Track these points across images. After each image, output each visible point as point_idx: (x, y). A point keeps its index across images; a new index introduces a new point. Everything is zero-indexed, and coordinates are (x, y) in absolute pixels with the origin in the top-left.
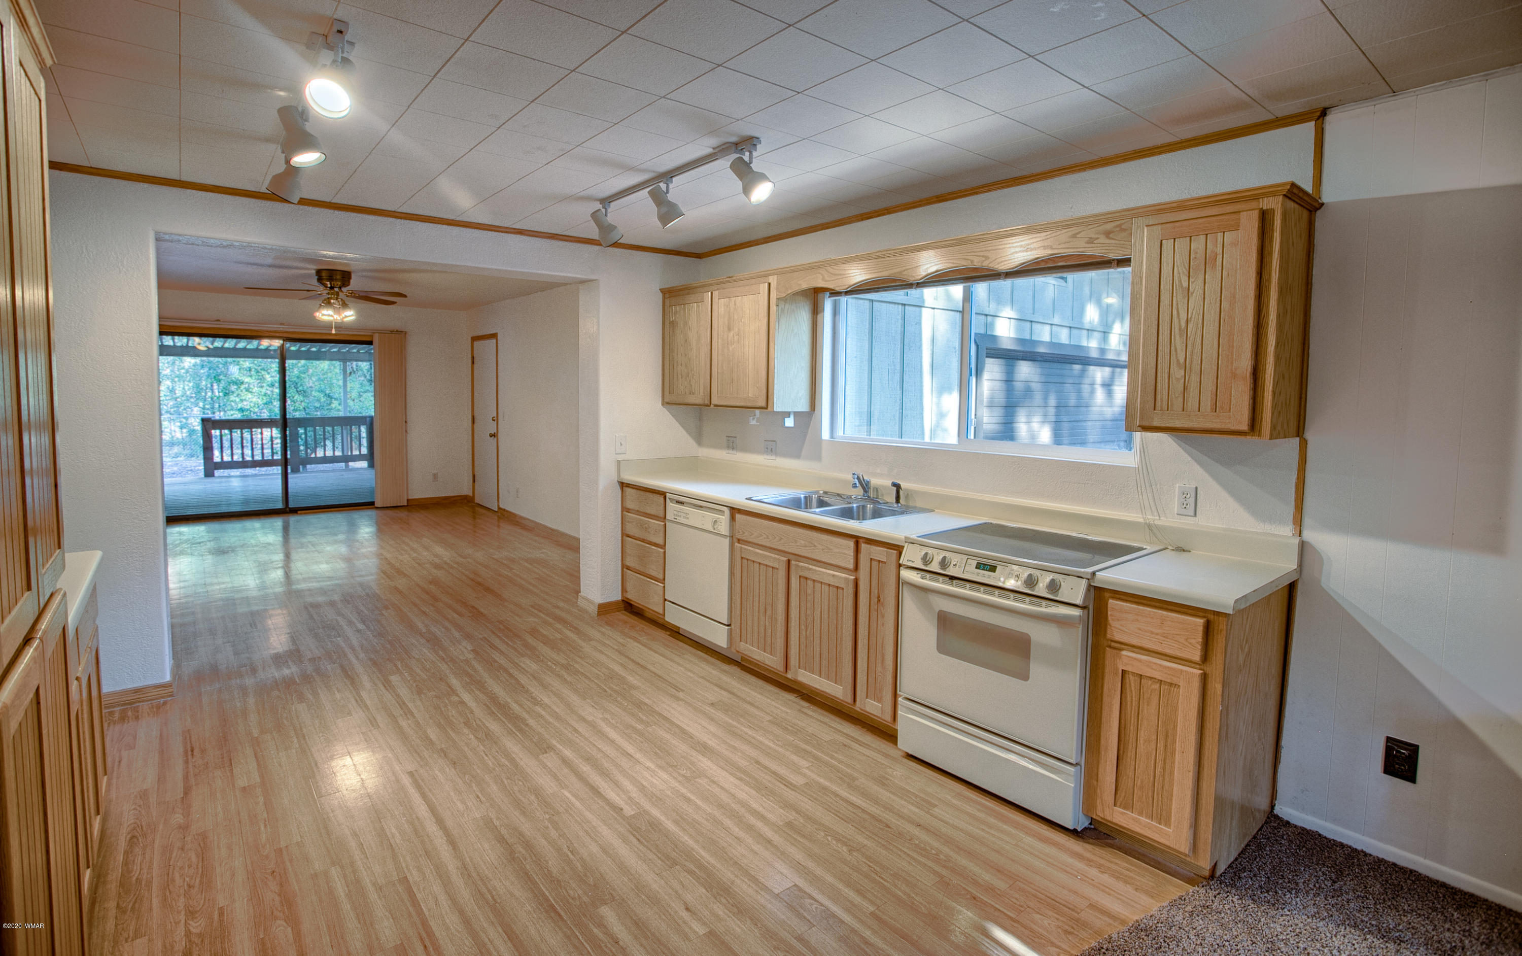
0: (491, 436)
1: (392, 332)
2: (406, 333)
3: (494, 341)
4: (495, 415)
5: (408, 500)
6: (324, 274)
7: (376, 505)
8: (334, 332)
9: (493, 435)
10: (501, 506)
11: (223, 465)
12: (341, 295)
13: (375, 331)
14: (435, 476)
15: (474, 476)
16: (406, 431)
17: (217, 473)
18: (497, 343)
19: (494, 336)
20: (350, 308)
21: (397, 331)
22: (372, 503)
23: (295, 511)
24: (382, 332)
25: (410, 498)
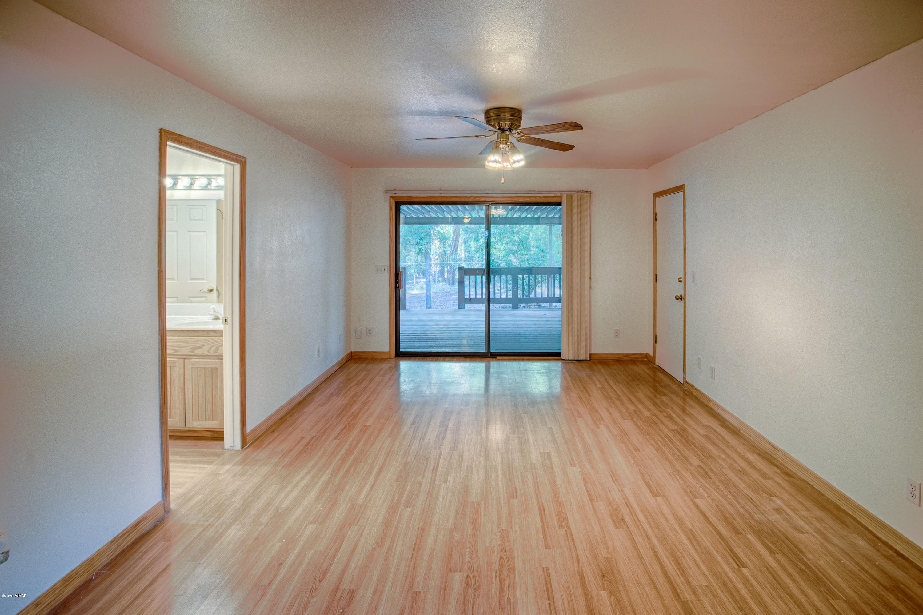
0: (678, 299)
1: (578, 192)
2: (590, 193)
3: (681, 193)
4: (683, 276)
5: (591, 355)
6: (492, 114)
7: (562, 357)
8: (503, 181)
9: (680, 298)
10: (688, 380)
11: (470, 301)
12: (511, 139)
13: (562, 193)
14: (617, 333)
15: (656, 337)
16: (590, 287)
17: (467, 306)
18: (684, 196)
19: (680, 188)
20: (519, 152)
21: (583, 191)
22: (559, 354)
23: (494, 356)
24: (570, 193)
25: (593, 352)
